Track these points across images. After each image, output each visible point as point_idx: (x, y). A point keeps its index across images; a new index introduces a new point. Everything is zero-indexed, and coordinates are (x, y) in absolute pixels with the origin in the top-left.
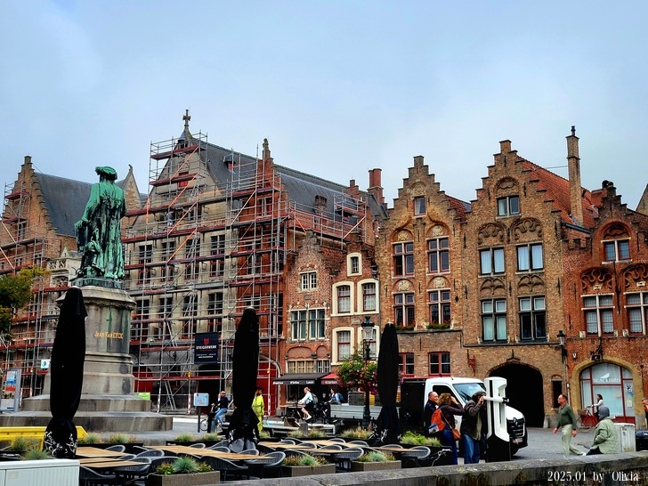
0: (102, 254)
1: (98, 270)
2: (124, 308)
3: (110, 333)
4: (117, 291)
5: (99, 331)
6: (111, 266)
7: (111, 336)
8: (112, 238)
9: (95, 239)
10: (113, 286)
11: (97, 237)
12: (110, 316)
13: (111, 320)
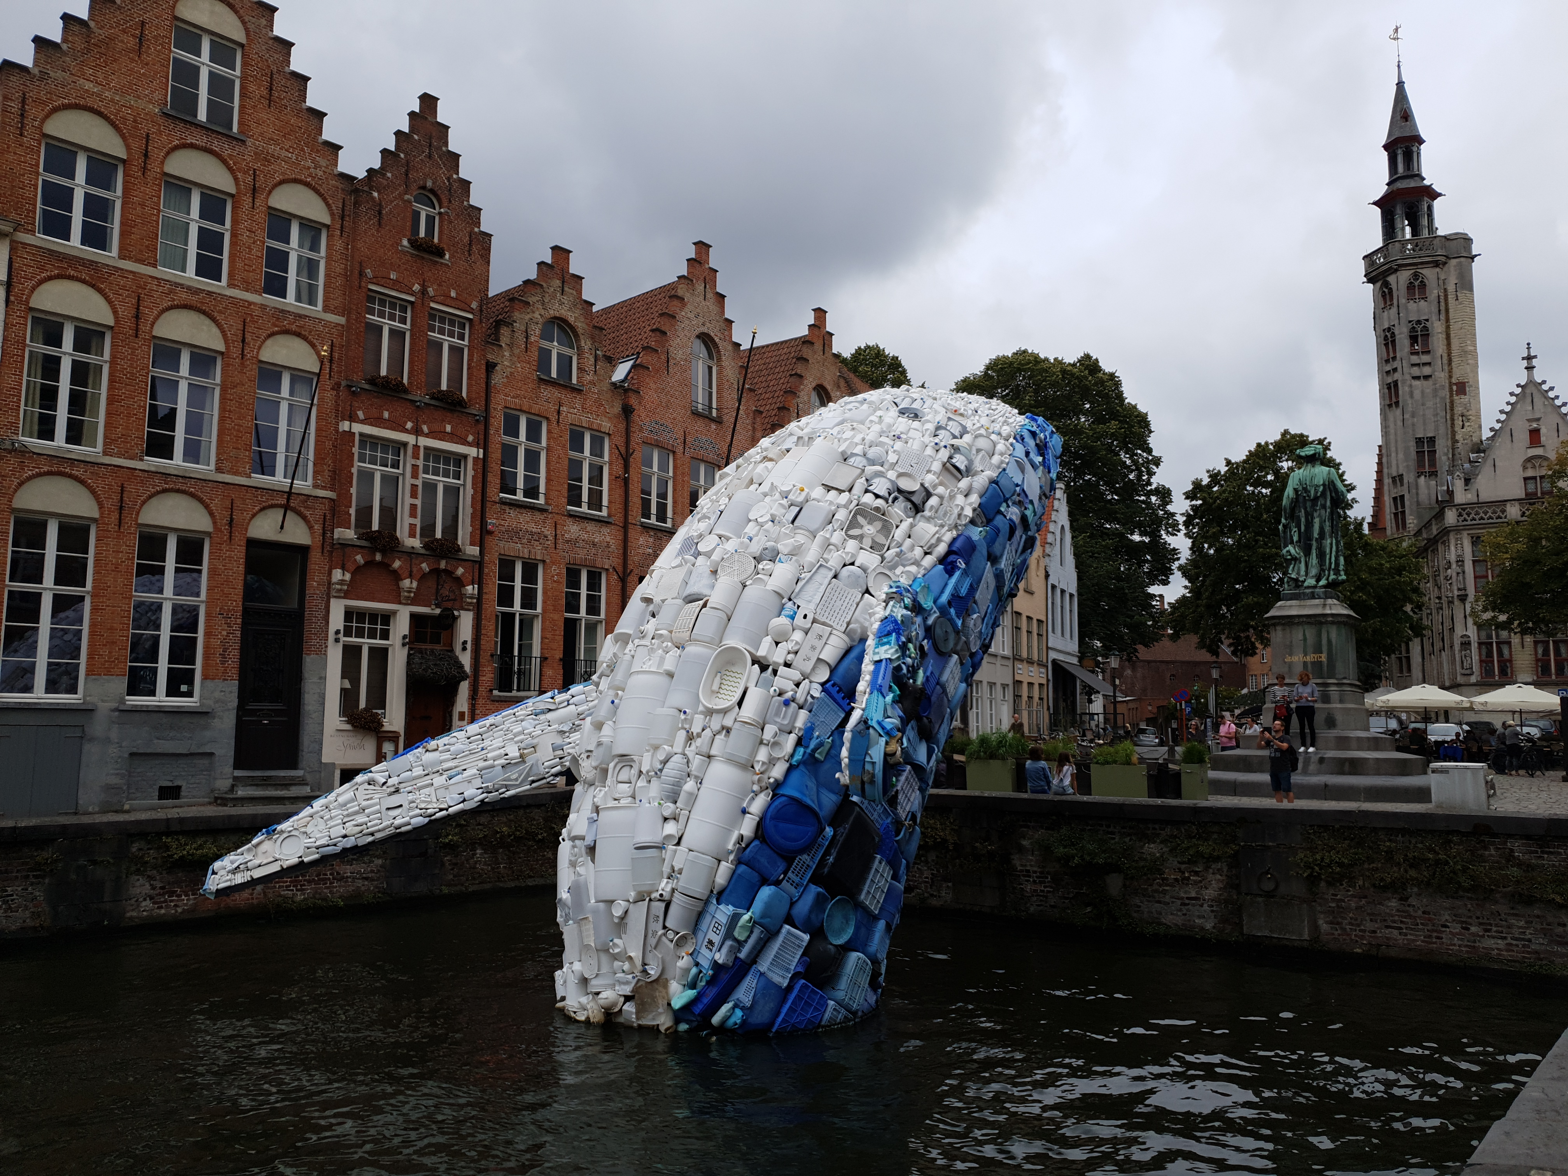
0: (1303, 560)
1: (1296, 580)
2: (1321, 623)
3: (1305, 655)
4: (1317, 601)
5: (1291, 655)
6: (1314, 571)
7: (1308, 659)
8: (1316, 535)
9: (1292, 542)
10: (1313, 596)
11: (1295, 538)
12: (1304, 635)
13: (1305, 639)
